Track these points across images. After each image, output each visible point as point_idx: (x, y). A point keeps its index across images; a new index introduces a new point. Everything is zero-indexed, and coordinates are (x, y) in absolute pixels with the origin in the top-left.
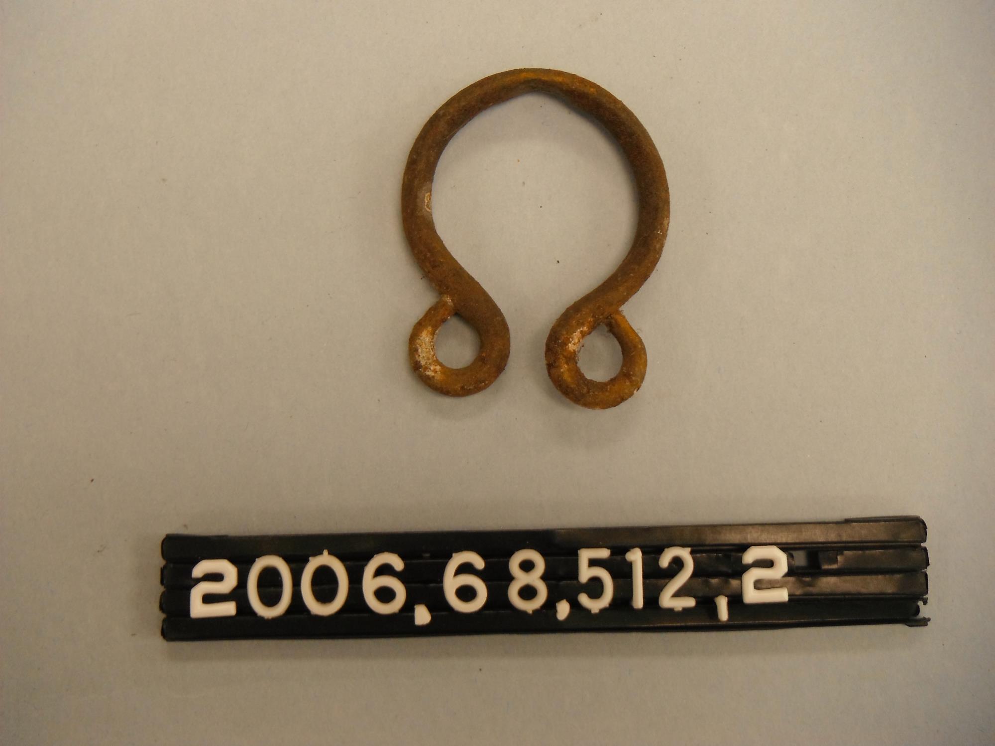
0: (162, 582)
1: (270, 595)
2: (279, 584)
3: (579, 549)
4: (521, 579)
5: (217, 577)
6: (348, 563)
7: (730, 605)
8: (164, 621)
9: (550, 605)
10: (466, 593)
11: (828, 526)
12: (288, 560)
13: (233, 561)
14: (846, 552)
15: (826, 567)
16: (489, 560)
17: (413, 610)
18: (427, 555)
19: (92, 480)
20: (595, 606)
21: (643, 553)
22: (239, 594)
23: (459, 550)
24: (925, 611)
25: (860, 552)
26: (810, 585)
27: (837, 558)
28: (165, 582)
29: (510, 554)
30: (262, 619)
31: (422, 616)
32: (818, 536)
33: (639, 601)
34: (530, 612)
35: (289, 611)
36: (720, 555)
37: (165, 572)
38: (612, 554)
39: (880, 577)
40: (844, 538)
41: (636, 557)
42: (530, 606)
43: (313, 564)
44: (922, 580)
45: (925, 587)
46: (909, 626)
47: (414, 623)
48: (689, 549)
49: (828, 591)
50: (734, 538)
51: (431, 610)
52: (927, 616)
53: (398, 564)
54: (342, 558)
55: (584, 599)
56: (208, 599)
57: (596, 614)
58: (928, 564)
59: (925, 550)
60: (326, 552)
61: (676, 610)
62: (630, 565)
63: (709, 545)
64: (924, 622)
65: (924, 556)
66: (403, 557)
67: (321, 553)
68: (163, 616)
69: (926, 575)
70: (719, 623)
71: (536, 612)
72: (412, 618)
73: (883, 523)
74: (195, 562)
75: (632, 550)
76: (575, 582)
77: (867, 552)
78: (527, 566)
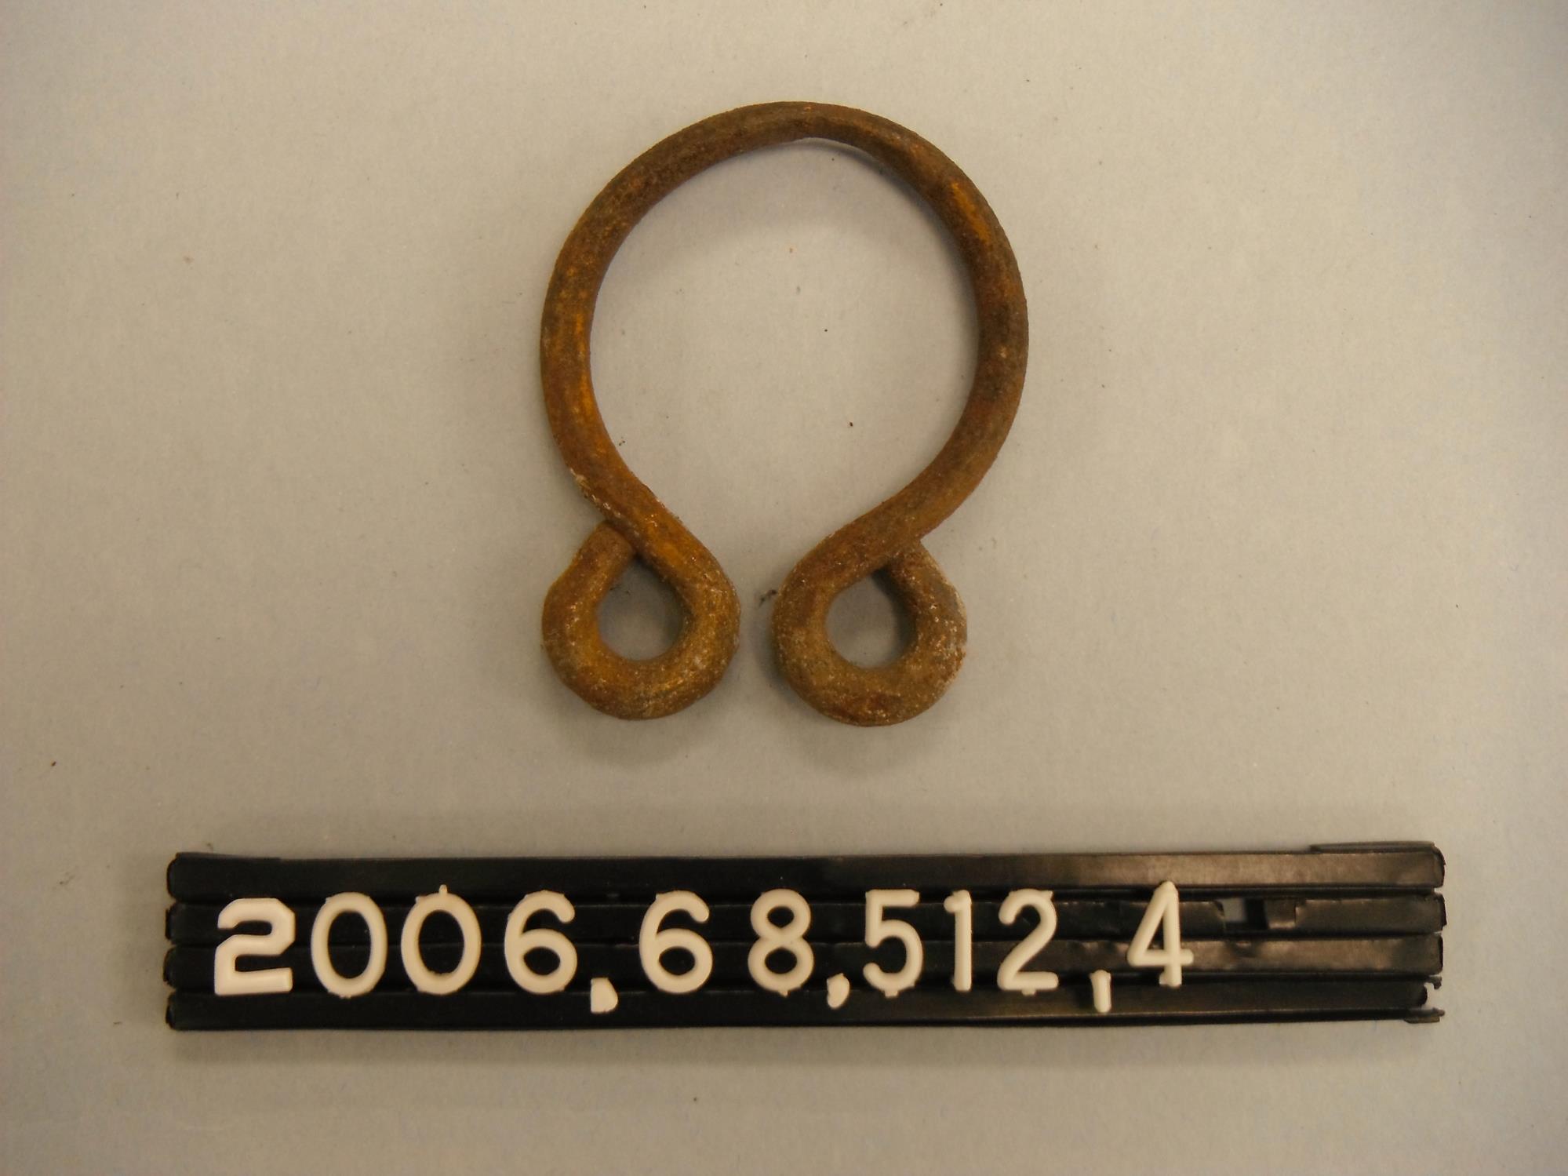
0: (168, 935)
1: (350, 959)
2: (365, 941)
3: (868, 890)
4: (770, 939)
5: (261, 928)
6: (481, 907)
7: (1115, 984)
8: (171, 999)
9: (817, 982)
10: (677, 961)
11: (1283, 857)
12: (379, 900)
13: (288, 901)
14: (1311, 902)
15: (1275, 925)
16: (716, 906)
17: (588, 987)
18: (614, 895)
19: (54, 764)
20: (891, 985)
21: (974, 897)
22: (297, 957)
23: (667, 888)
24: (1435, 999)
25: (1334, 902)
26: (1248, 953)
27: (1295, 911)
28: (173, 935)
29: (753, 897)
30: (334, 998)
31: (603, 997)
32: (1264, 874)
33: (964, 979)
34: (785, 994)
35: (382, 984)
36: (1102, 904)
37: (173, 917)
38: (922, 899)
39: (1365, 943)
40: (1309, 879)
41: (961, 905)
42: (783, 984)
43: (423, 908)
44: (1433, 949)
45: (1438, 959)
46: (1409, 1022)
47: (590, 1009)
48: (1049, 894)
49: (1277, 964)
50: (1125, 875)
51: (617, 986)
52: (1439, 1007)
53: (564, 910)
54: (471, 899)
55: (873, 974)
56: (246, 964)
57: (892, 1000)
58: (1444, 923)
59: (1441, 899)
60: (443, 889)
61: (1025, 993)
62: (950, 919)
63: (1085, 887)
64: (1435, 1015)
65: (1439, 911)
66: (572, 898)
67: (436, 891)
68: (169, 990)
69: (1440, 941)
70: (1096, 1015)
71: (793, 994)
72: (587, 1001)
73: (1373, 854)
74: (225, 902)
75: (955, 894)
76: (858, 944)
77: (1346, 902)
78: (781, 918)
